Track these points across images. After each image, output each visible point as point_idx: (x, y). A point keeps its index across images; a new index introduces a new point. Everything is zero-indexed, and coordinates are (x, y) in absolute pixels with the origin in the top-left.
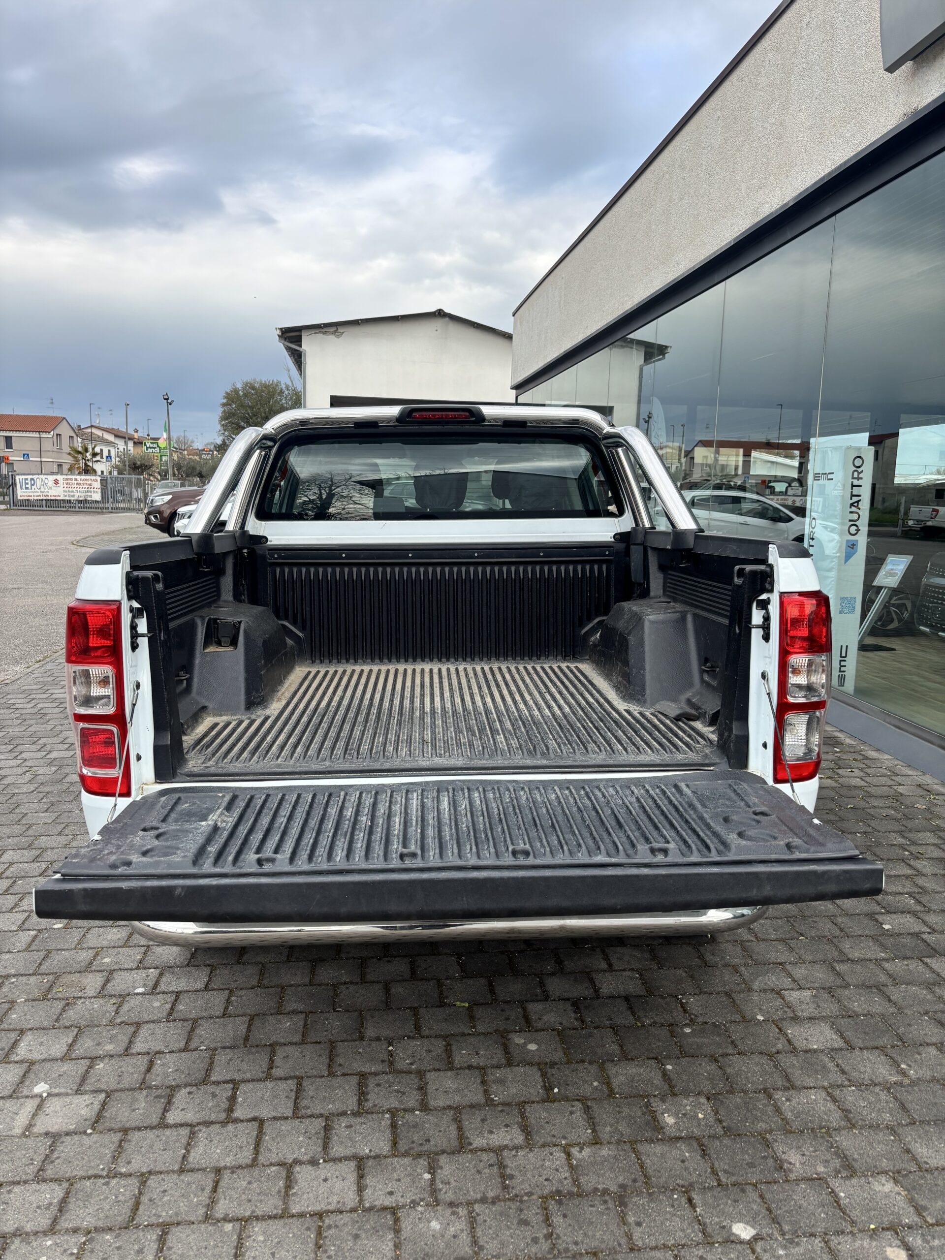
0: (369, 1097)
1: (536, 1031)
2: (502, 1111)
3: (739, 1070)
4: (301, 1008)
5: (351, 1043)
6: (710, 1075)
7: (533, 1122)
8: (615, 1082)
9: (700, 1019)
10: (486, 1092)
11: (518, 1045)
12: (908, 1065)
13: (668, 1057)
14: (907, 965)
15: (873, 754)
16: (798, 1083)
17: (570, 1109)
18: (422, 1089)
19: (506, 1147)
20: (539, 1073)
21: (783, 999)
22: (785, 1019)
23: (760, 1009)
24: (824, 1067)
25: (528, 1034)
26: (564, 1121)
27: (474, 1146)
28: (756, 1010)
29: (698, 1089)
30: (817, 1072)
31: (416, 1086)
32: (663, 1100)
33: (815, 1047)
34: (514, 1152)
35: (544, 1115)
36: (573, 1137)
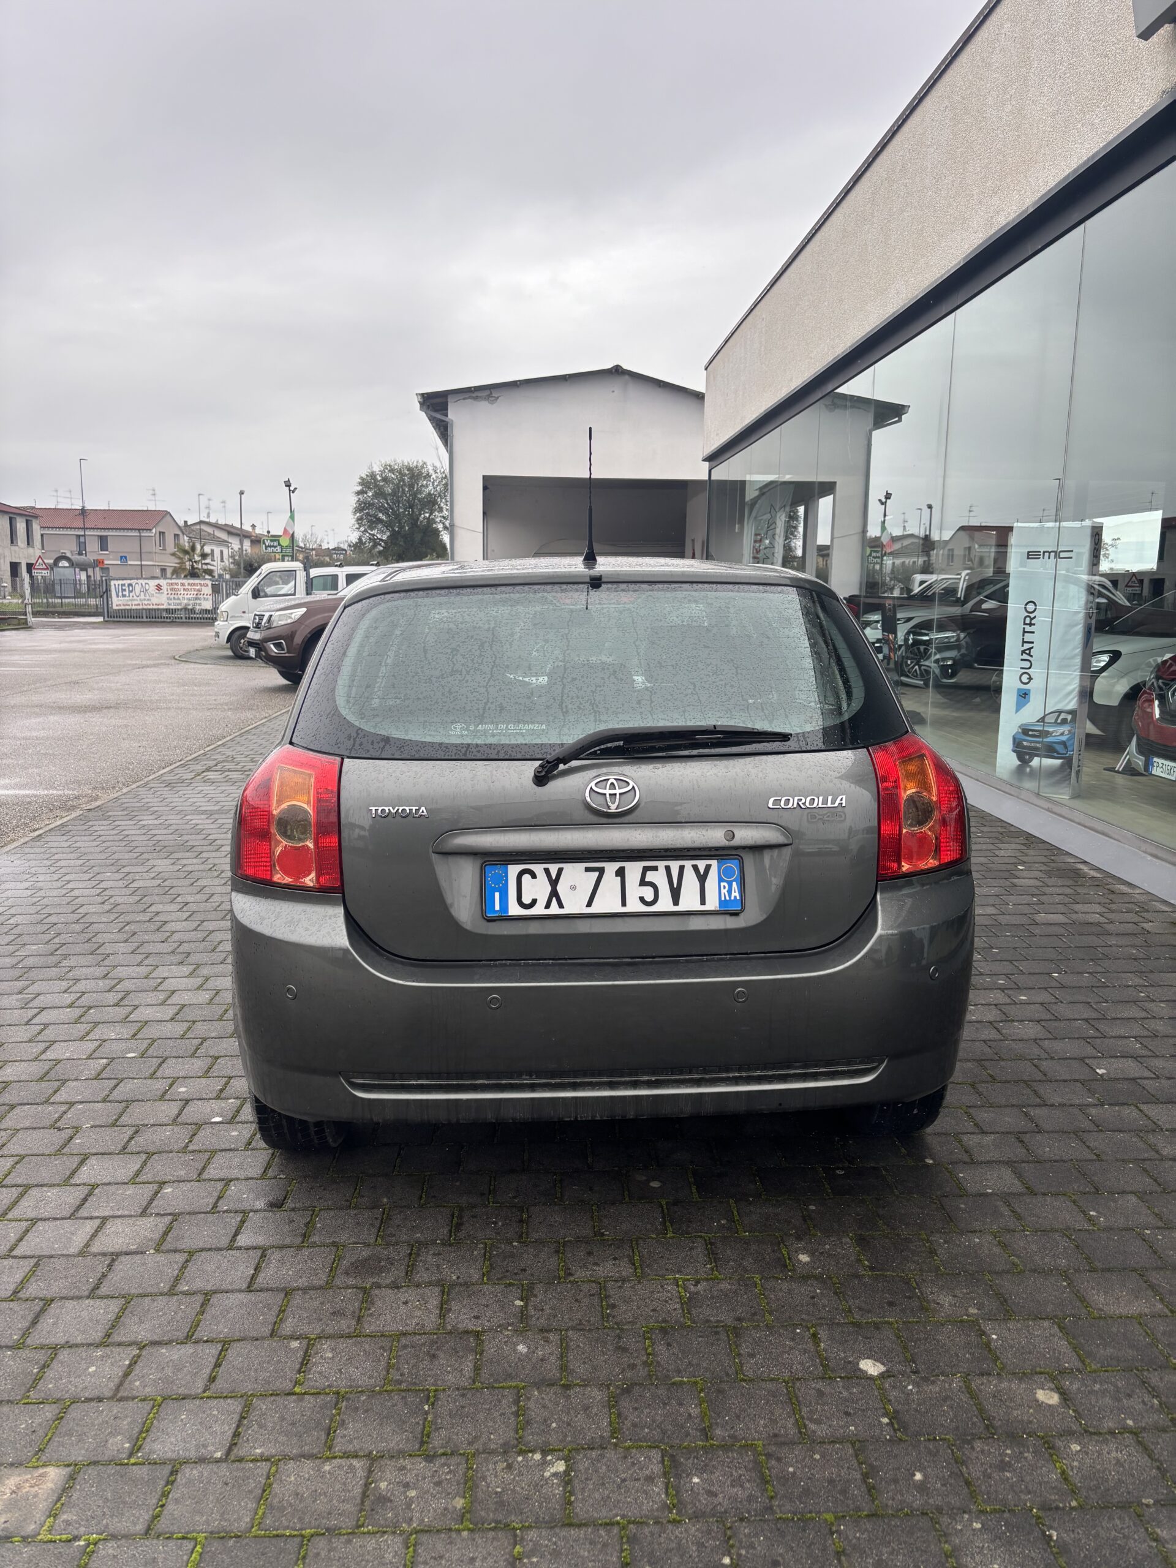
0: (462, 1227)
1: (662, 1169)
2: (612, 1245)
3: (894, 1212)
5: (448, 1176)
6: (858, 1215)
7: (646, 1256)
8: (747, 1220)
11: (639, 1182)
12: (1099, 1213)
13: (813, 1197)
14: (1118, 1111)
16: (962, 1226)
18: (523, 1222)
19: (611, 1279)
20: (660, 1210)
21: (960, 1142)
22: (958, 1163)
23: (931, 1152)
24: (997, 1211)
25: (652, 1172)
26: (681, 1256)
27: (576, 1277)
28: (926, 1153)
29: (842, 1229)
30: (986, 1216)
31: (517, 1219)
32: (799, 1239)
33: (989, 1191)
34: (619, 1284)
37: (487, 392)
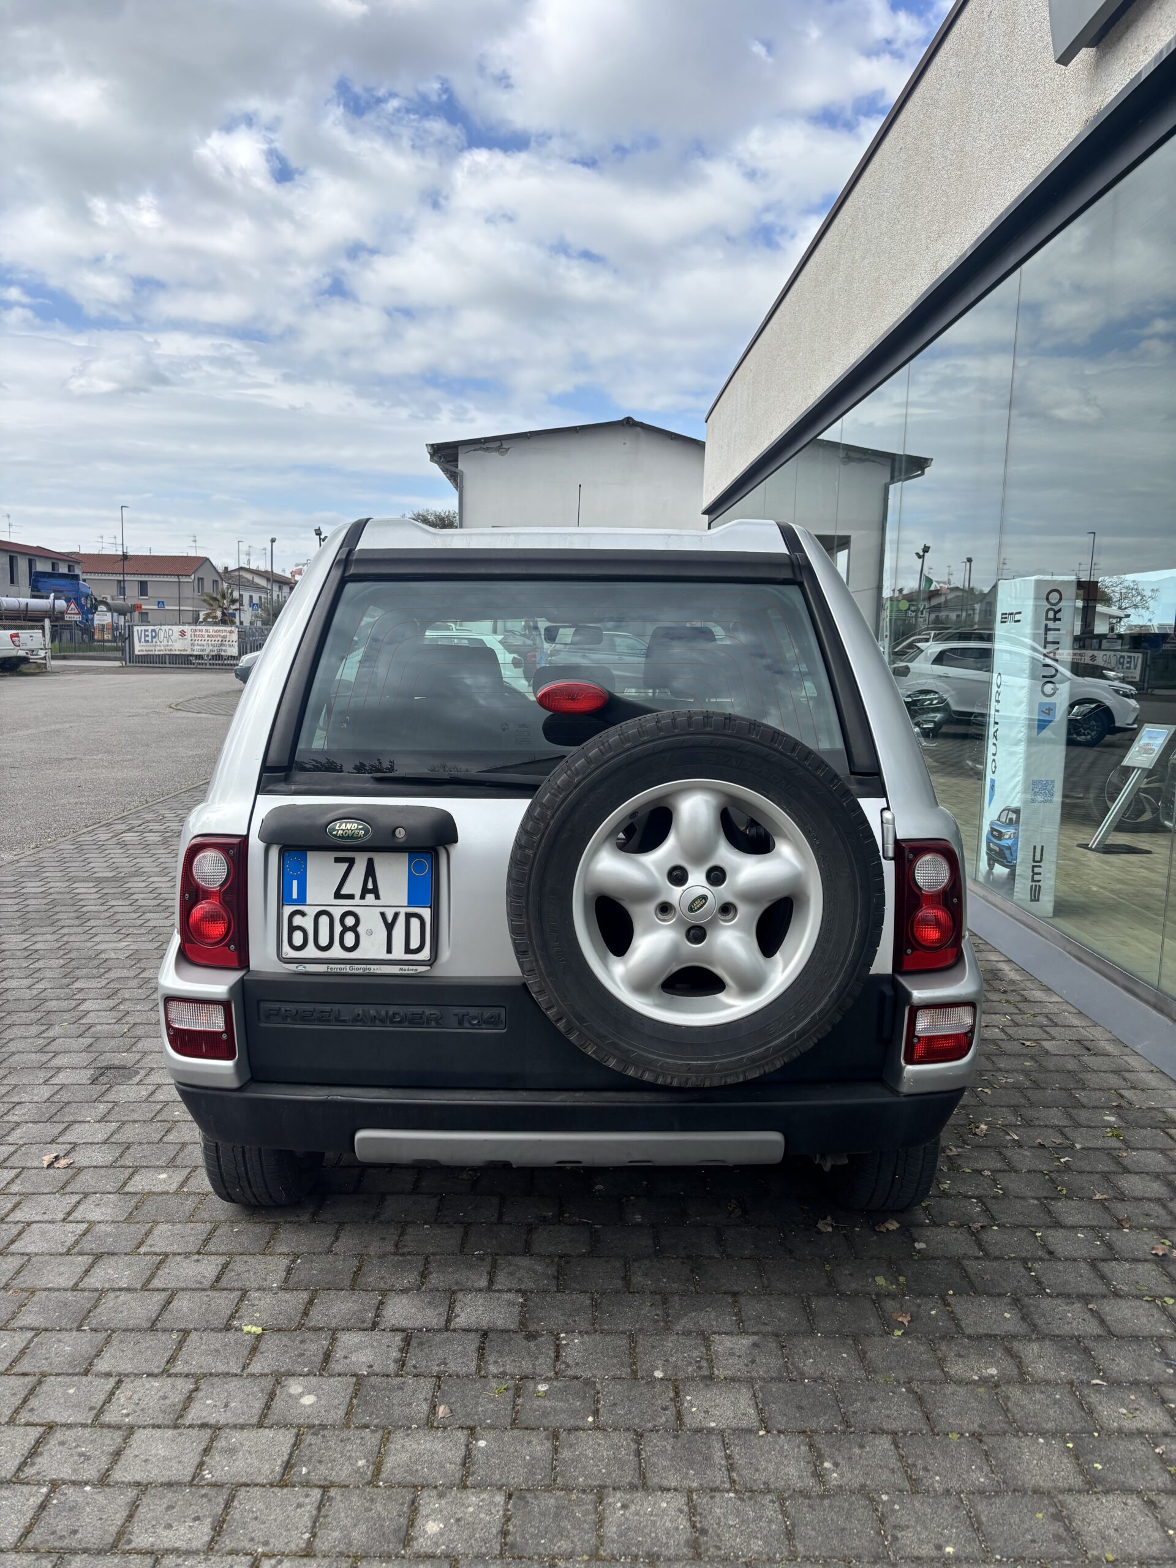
0: (39, 1460)
1: (331, 1375)
2: (205, 1496)
3: (581, 1454)
4: (36, 1324)
5: (68, 1379)
6: (534, 1458)
7: (237, 1516)
8: (389, 1463)
9: (570, 1372)
10: (201, 1464)
11: (290, 1396)
12: (836, 1464)
13: (492, 1427)
14: (919, 1306)
15: (1038, 995)
16: (654, 1480)
17: (301, 1499)
18: (118, 1453)
19: (175, 1551)
20: (292, 1441)
21: (708, 1348)
22: (693, 1379)
23: (667, 1361)
24: (708, 1458)
25: (314, 1380)
26: (281, 1518)
27: (133, 1546)
28: (660, 1363)
29: (504, 1480)
30: (691, 1464)
31: (111, 1449)
32: (441, 1496)
33: (713, 1424)
34: (180, 1561)
35: (260, 1505)
36: (277, 1545)
37: (498, 444)
